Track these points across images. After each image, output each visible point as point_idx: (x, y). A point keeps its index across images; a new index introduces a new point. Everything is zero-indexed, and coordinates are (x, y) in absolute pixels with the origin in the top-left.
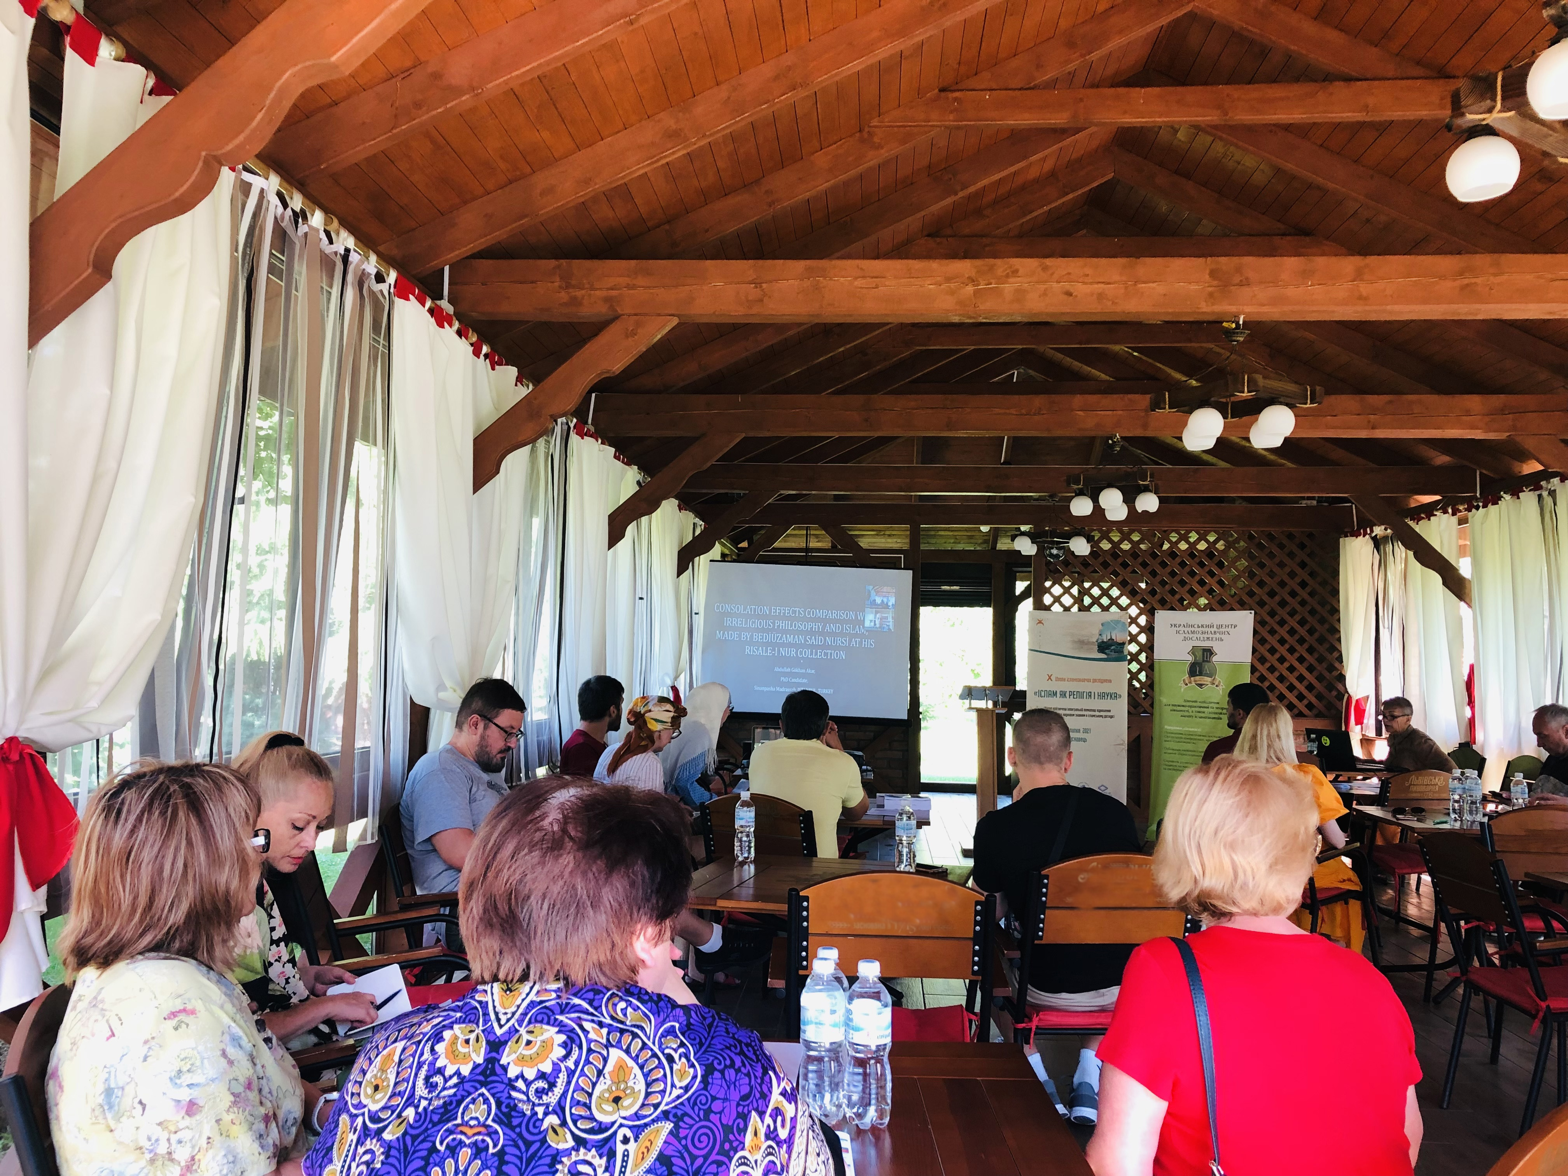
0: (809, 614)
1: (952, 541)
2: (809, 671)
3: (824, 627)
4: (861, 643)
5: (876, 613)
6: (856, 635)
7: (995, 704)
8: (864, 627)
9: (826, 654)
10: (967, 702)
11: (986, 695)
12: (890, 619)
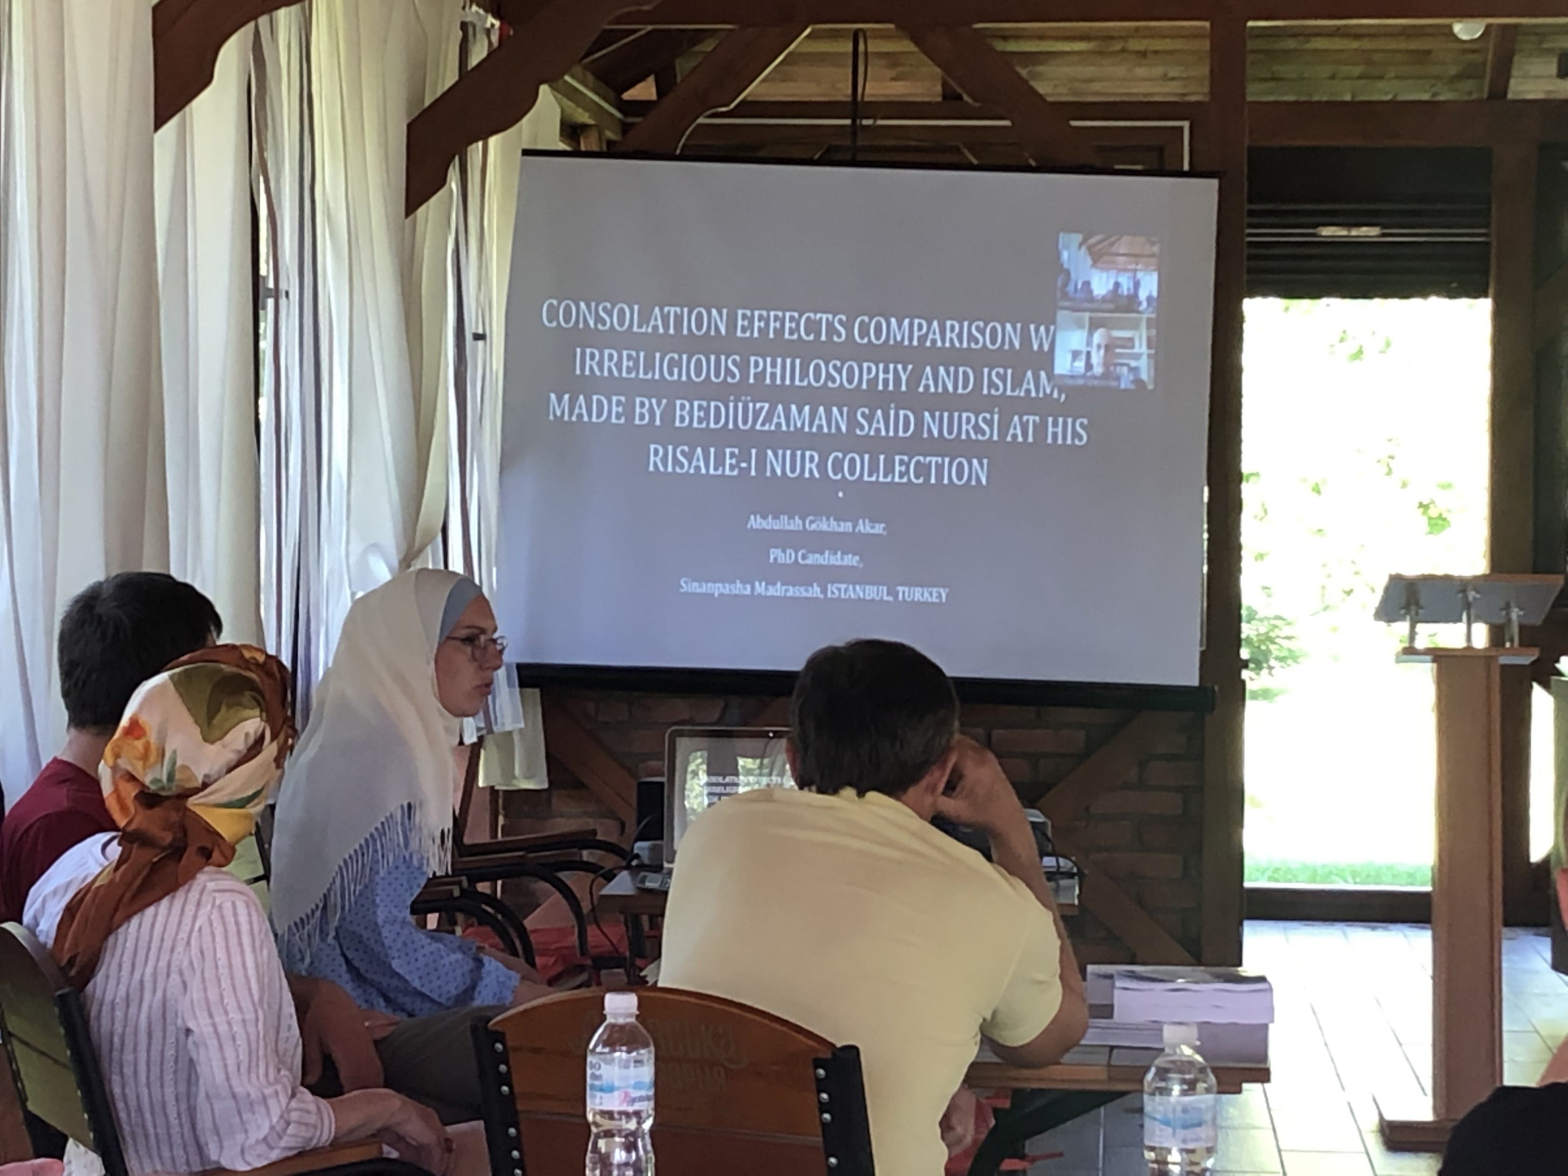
0: (864, 332)
1: (1357, 70)
2: (864, 527)
3: (915, 378)
4: (1040, 429)
5: (1094, 326)
6: (1027, 405)
7: (1497, 635)
8: (1050, 376)
9: (923, 470)
10: (1402, 628)
11: (1468, 606)
12: (1141, 347)
